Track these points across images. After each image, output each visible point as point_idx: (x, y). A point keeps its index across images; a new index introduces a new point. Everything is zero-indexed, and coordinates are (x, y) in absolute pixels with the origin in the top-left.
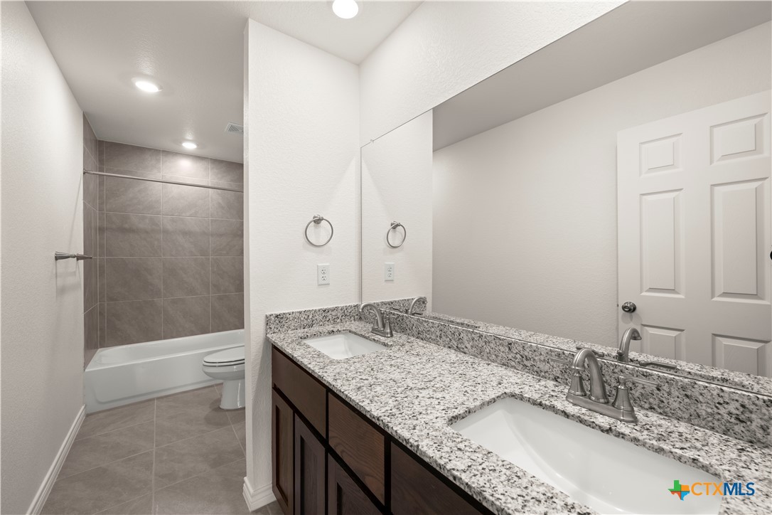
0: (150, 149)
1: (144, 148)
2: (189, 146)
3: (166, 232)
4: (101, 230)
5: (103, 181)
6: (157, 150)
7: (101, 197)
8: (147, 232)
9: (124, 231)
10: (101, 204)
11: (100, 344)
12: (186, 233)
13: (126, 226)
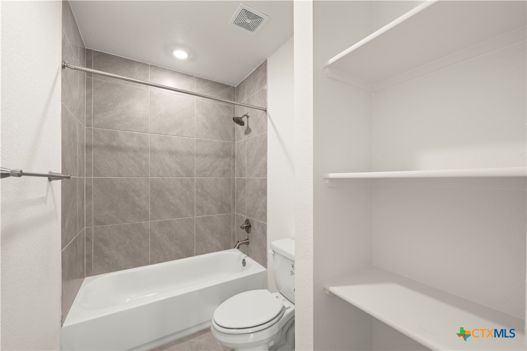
0: (139, 63)
1: (132, 61)
2: (180, 55)
3: (153, 151)
4: (89, 147)
5: (91, 93)
6: (146, 64)
7: (88, 112)
8: (135, 151)
9: (111, 148)
10: (89, 118)
11: (87, 273)
12: (172, 153)
13: (114, 144)
